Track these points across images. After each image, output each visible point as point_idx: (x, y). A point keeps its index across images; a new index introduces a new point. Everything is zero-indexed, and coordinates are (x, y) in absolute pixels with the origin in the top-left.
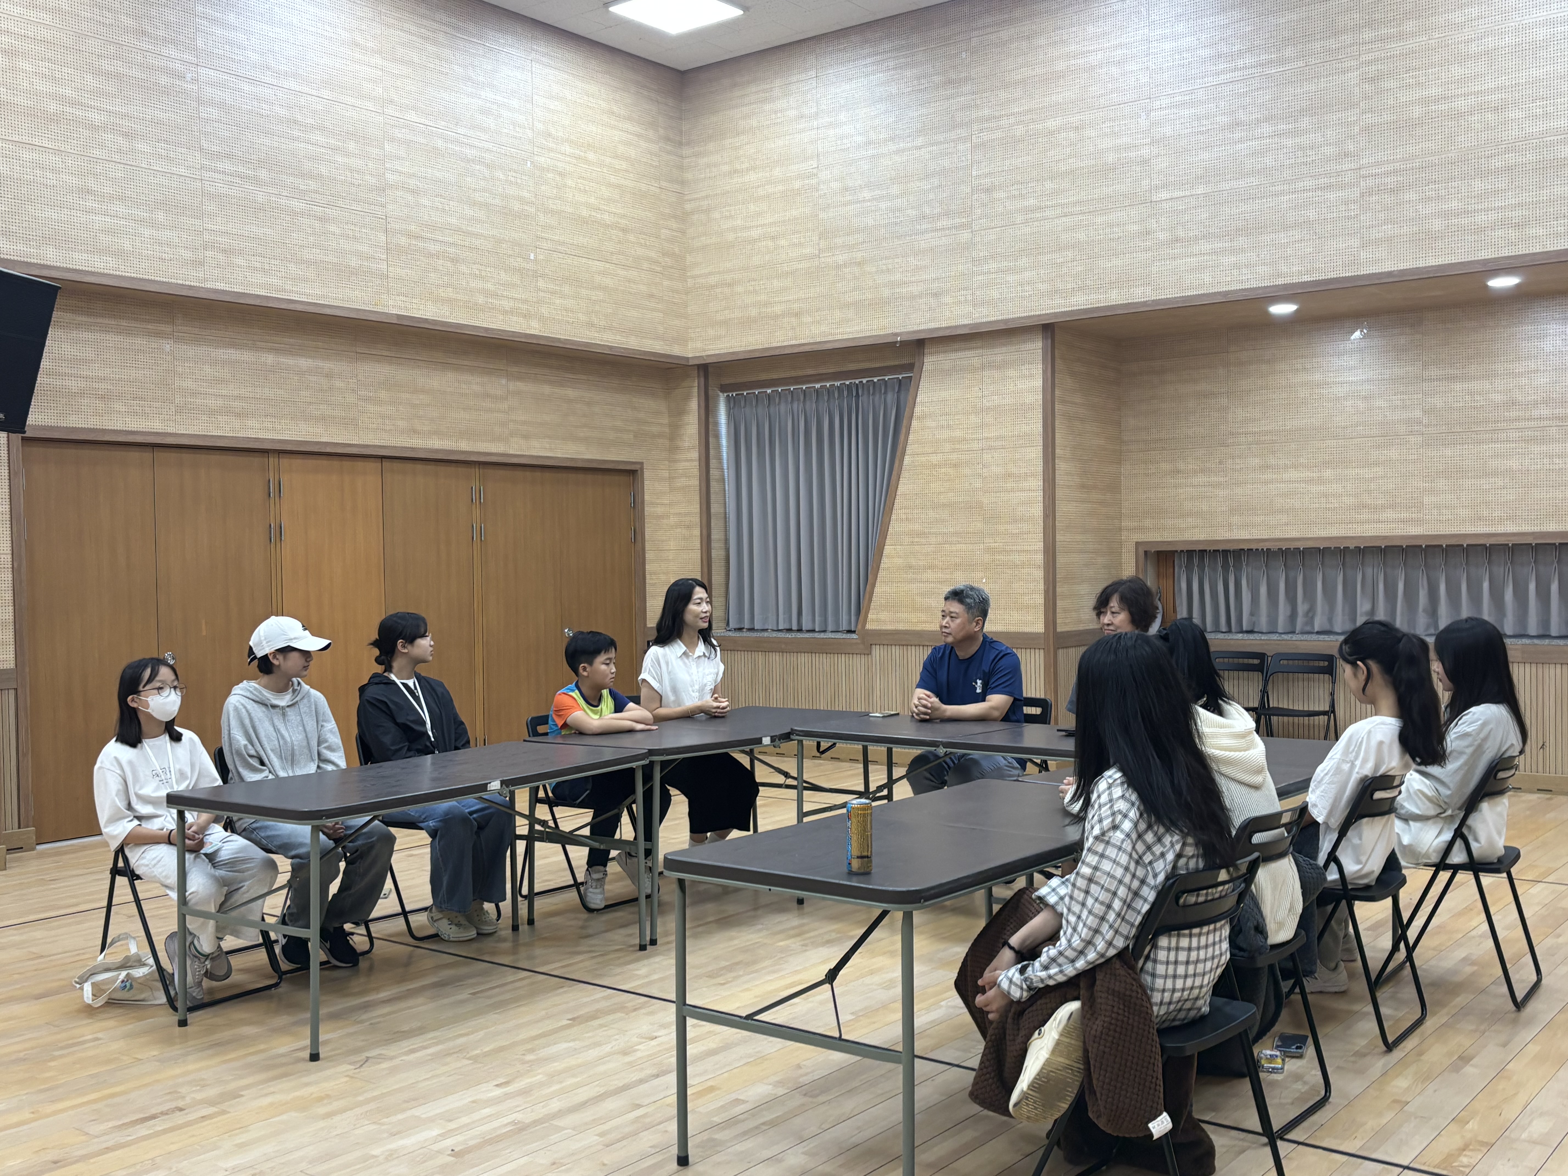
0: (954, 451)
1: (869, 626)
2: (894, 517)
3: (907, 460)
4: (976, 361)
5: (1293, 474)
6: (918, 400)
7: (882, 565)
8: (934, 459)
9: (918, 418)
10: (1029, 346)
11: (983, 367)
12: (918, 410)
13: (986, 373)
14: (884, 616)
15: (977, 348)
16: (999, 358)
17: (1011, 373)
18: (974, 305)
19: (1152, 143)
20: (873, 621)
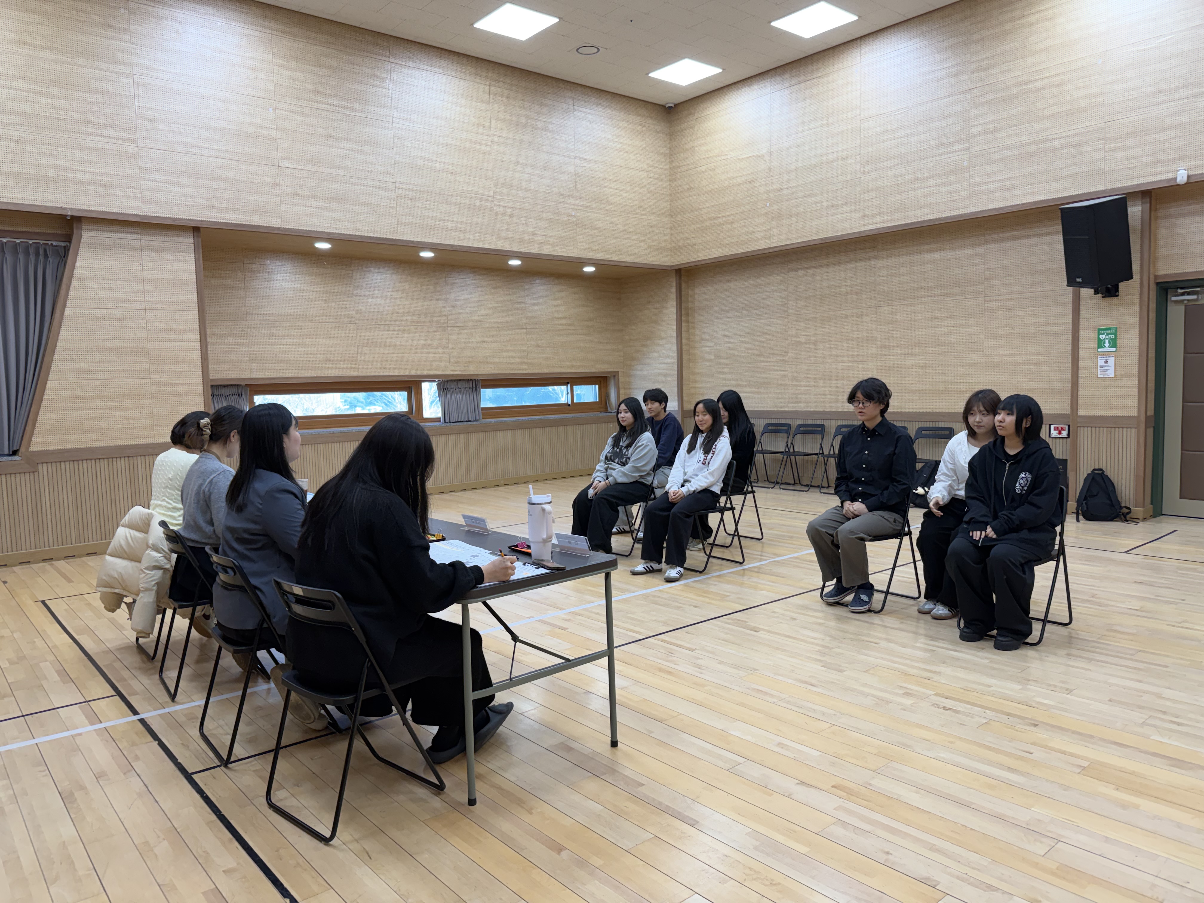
0: (117, 308)
1: (33, 448)
2: (56, 357)
3: (68, 311)
4: (136, 243)
5: (288, 340)
6: (78, 264)
7: (45, 397)
8: (98, 313)
9: (79, 279)
10: (182, 239)
11: (142, 249)
12: (77, 272)
13: (145, 253)
14: (50, 438)
15: (135, 233)
16: (157, 244)
17: (169, 256)
18: (143, 202)
19: (277, 129)
20: (37, 443)
